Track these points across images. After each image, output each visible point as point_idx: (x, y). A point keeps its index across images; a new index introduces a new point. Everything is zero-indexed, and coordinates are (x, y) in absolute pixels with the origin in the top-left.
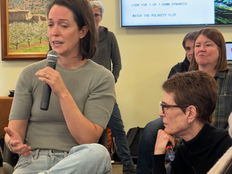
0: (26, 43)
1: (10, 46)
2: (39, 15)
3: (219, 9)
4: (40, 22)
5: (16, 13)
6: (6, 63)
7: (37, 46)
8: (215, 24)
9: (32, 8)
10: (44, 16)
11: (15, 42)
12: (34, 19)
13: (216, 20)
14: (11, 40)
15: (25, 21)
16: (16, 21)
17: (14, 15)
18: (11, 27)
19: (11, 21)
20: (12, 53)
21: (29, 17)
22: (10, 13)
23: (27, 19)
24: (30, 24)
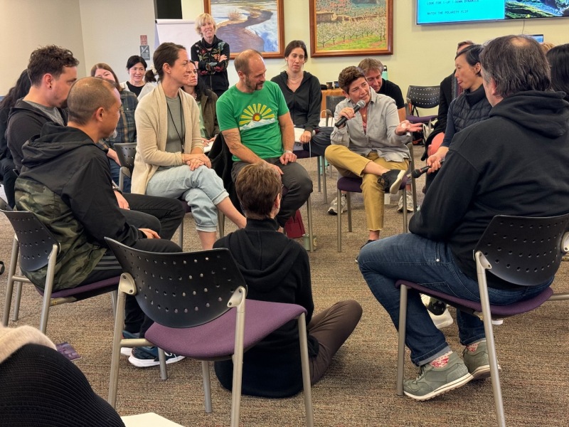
0: (331, 42)
1: (318, 45)
2: (343, 16)
3: (509, 4)
4: (344, 22)
5: (323, 14)
6: (314, 60)
7: (341, 44)
8: (505, 19)
9: (337, 10)
10: (347, 16)
11: (321, 41)
12: (339, 20)
13: (506, 16)
14: (318, 39)
15: (331, 22)
16: (322, 22)
17: (321, 16)
18: (319, 27)
19: (318, 22)
20: (319, 51)
21: (334, 18)
22: (317, 15)
23: (333, 19)
24: (335, 24)
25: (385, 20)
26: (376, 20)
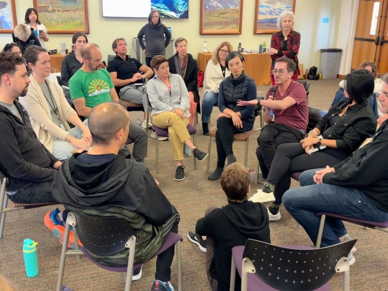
0: (49, 24)
2: (56, 8)
4: (57, 13)
5: (42, 6)
7: (56, 26)
9: (52, 4)
10: (59, 9)
12: (53, 11)
16: (43, 11)
19: (40, 12)
22: (39, 6)
23: (49, 10)
24: (51, 13)
25: (83, 13)
26: (78, 12)
